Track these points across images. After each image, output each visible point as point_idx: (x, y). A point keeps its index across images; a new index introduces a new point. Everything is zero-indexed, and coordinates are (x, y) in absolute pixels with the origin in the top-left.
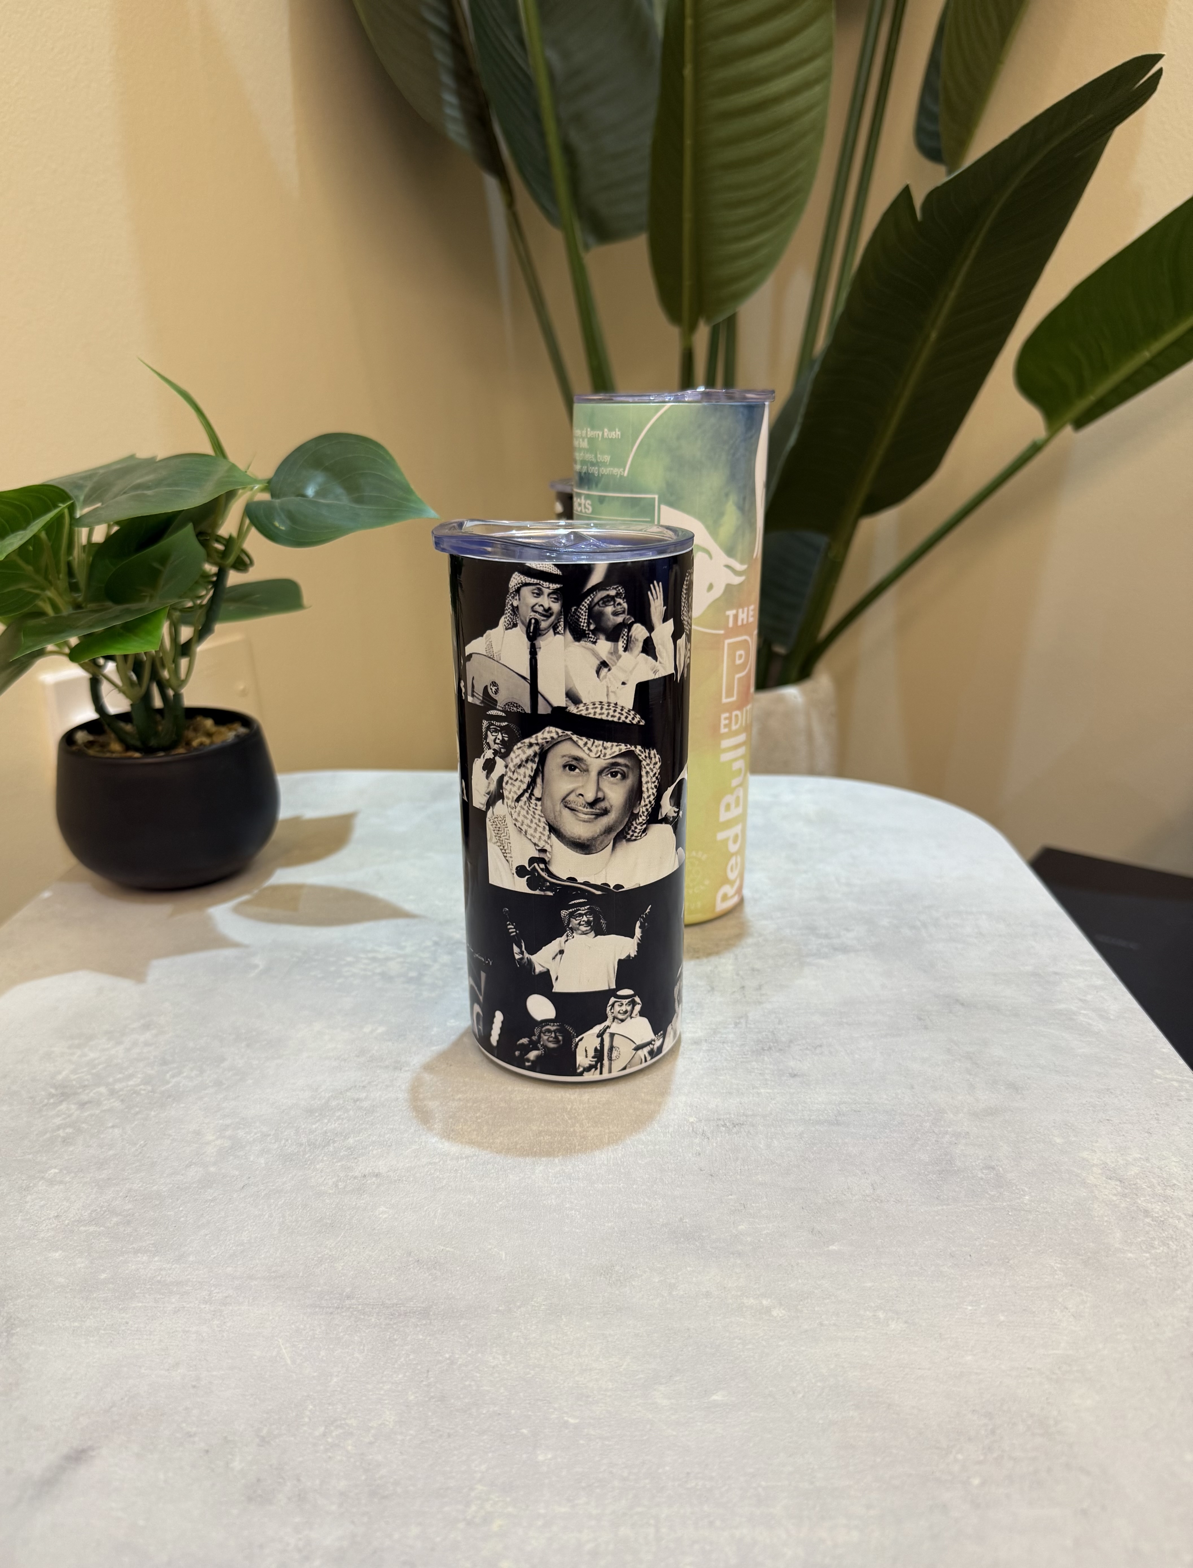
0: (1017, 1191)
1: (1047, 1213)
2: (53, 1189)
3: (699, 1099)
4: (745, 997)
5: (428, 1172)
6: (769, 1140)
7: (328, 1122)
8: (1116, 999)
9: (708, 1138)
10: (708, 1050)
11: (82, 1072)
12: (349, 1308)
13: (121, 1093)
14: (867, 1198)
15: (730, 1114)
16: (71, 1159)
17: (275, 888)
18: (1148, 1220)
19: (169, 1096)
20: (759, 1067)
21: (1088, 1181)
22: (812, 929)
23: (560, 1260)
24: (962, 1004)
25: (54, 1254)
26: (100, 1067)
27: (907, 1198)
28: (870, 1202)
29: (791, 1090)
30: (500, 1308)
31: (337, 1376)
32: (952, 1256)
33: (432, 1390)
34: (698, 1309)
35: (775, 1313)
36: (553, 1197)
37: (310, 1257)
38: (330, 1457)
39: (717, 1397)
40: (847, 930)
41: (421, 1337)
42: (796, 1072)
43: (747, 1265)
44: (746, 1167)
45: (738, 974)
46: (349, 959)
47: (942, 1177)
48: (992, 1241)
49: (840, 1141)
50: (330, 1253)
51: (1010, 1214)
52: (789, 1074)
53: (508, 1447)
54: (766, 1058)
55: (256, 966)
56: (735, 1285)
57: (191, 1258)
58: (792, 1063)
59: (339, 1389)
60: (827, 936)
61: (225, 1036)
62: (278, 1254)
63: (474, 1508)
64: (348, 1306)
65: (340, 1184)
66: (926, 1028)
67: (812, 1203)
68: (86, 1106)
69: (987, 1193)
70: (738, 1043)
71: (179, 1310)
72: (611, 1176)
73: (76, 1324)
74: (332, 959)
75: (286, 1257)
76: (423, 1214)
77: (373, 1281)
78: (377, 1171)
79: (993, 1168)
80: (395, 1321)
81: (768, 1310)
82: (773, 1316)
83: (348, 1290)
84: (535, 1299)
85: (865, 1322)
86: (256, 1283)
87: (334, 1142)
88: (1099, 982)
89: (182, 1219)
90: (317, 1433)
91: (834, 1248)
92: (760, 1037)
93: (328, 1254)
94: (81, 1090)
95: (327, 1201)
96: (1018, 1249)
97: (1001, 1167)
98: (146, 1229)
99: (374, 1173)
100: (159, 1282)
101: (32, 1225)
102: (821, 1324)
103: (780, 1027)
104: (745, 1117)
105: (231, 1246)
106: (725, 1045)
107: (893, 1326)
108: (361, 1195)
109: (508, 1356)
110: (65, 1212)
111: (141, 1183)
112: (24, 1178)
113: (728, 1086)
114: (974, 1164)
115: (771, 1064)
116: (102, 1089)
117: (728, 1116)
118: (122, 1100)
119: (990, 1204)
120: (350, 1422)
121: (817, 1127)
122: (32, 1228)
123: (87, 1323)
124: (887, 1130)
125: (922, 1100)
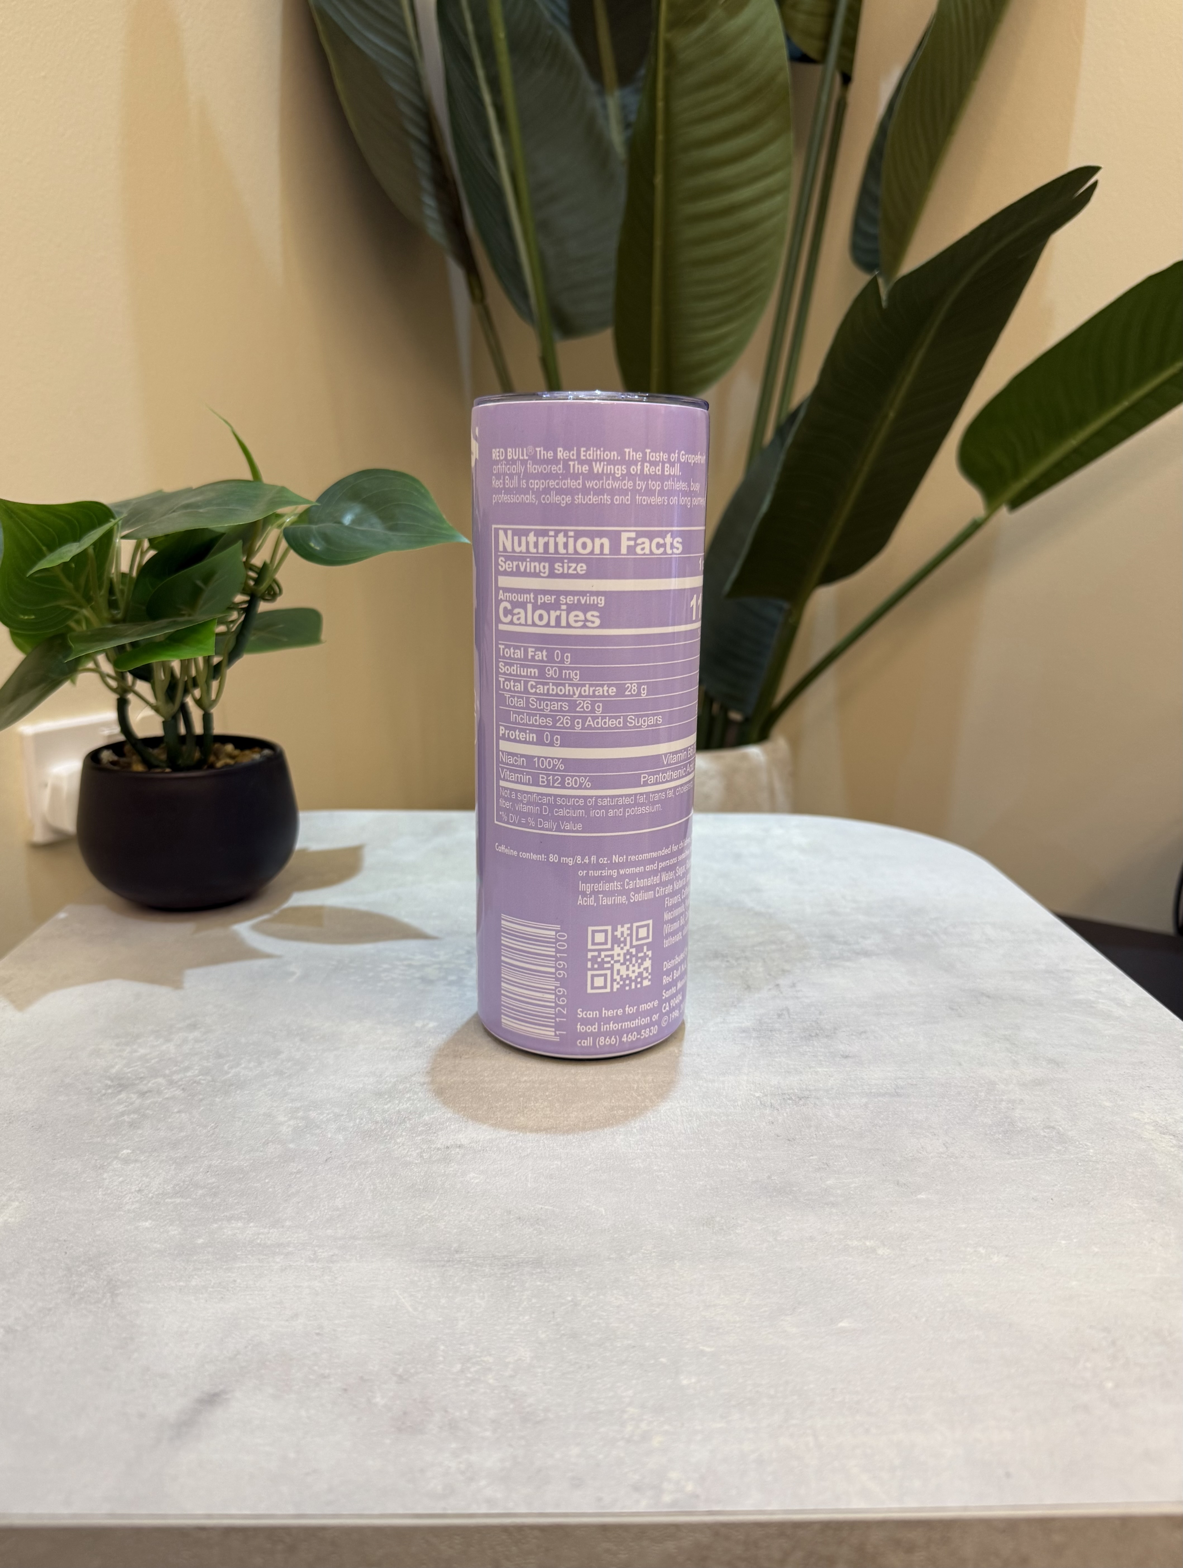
0: (1081, 1146)
1: (1113, 1162)
2: (130, 1167)
3: (761, 1077)
4: (782, 993)
5: (510, 1142)
6: (837, 1110)
7: (400, 1103)
8: (1128, 990)
9: (778, 1110)
10: (758, 1037)
11: (137, 1066)
12: (461, 1261)
14: (943, 1155)
15: (793, 1090)
16: (142, 1141)
17: (296, 910)
19: (232, 1085)
20: (810, 1050)
21: (1145, 1137)
22: (831, 938)
23: (660, 1214)
24: (989, 997)
25: (144, 1224)
26: (153, 1061)
27: (980, 1154)
28: (946, 1158)
29: (847, 1069)
30: (612, 1256)
31: (463, 1320)
32: (1035, 1200)
33: (562, 1328)
34: (805, 1251)
35: (880, 1251)
36: (639, 1161)
37: (410, 1218)
38: (473, 1391)
40: (864, 937)
41: (539, 1283)
42: (847, 1054)
43: (843, 1213)
44: (821, 1133)
45: (770, 975)
46: (385, 966)
47: (1008, 1137)
48: (1069, 1187)
49: (904, 1109)
50: (429, 1214)
51: (1080, 1164)
52: (841, 1055)
53: (650, 1374)
54: (816, 1044)
55: (293, 974)
56: (836, 1230)
57: (288, 1223)
58: (841, 1047)
59: (467, 1331)
60: (845, 943)
61: (276, 1032)
62: (376, 1216)
63: (629, 1428)
64: (458, 1259)
65: (424, 1155)
66: (960, 1016)
67: (891, 1161)
68: (147, 1095)
69: (1053, 1148)
70: (785, 1031)
71: (286, 1268)
72: (691, 1143)
73: (181, 1284)
74: (368, 966)
75: (385, 1219)
76: (515, 1178)
77: (479, 1237)
78: (458, 1143)
79: (1053, 1128)
80: (510, 1271)
81: (873, 1250)
82: (879, 1255)
83: (455, 1245)
84: (644, 1248)
85: (969, 1257)
86: (360, 1242)
87: (410, 1119)
88: (1109, 977)
89: (270, 1190)
91: (922, 1196)
92: (805, 1026)
93: (427, 1215)
94: (137, 1082)
95: (415, 1170)
97: (1060, 1126)
98: (235, 1199)
100: (260, 1245)
101: (115, 1199)
102: (927, 1260)
103: (822, 1017)
104: (808, 1092)
105: (326, 1211)
106: (774, 1033)
107: (995, 1259)
108: (448, 1164)
109: (630, 1297)
110: (146, 1186)
111: (220, 1160)
112: (96, 1158)
113: (785, 1066)
114: (1034, 1125)
115: (821, 1047)
116: (160, 1080)
117: (792, 1091)
118: (183, 1089)
119: (1059, 1157)
120: (485, 1359)
121: (879, 1098)
122: (115, 1201)
123: (193, 1283)
124: (946, 1100)
125: (972, 1074)
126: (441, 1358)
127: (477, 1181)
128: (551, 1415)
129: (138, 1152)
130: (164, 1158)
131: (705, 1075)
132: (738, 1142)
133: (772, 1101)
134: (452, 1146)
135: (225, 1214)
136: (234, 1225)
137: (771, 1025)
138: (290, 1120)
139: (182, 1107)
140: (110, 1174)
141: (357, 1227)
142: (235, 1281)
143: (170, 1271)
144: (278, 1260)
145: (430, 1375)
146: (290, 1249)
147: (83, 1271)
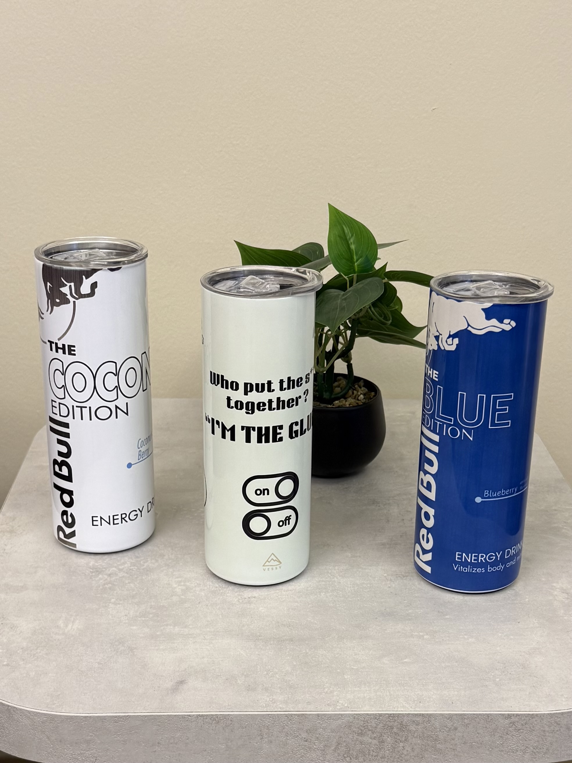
1: (535, 604)
2: (118, 606)
10: (389, 548)
12: (261, 639)
13: (124, 570)
16: (118, 595)
19: (147, 571)
21: (554, 594)
23: (339, 623)
25: (133, 627)
30: (320, 638)
31: (265, 659)
32: (495, 619)
33: (302, 661)
34: (396, 636)
37: (239, 624)
38: (272, 679)
39: (406, 660)
41: (292, 647)
43: (413, 623)
53: (334, 675)
56: (409, 629)
57: (190, 627)
59: (267, 662)
62: (225, 624)
71: (194, 642)
72: (354, 596)
73: (157, 648)
75: (229, 625)
76: (279, 610)
77: (267, 631)
80: (281, 643)
82: (425, 638)
83: (258, 634)
84: (332, 635)
85: (460, 639)
86: (221, 633)
89: (179, 614)
90: (264, 674)
91: (447, 617)
93: (245, 623)
94: (104, 569)
96: (521, 616)
101: (117, 618)
110: (128, 614)
111: (155, 603)
112: (102, 603)
126: (259, 670)
127: (264, 611)
128: (299, 686)
129: (118, 600)
130: (130, 602)
132: (374, 595)
133: (391, 578)
135: (164, 623)
136: (169, 628)
137: (396, 541)
138: (178, 586)
139: (129, 581)
140: (111, 609)
141: (218, 628)
142: (177, 647)
143: (151, 644)
144: (191, 640)
145: (256, 675)
146: (194, 636)
147: (117, 644)
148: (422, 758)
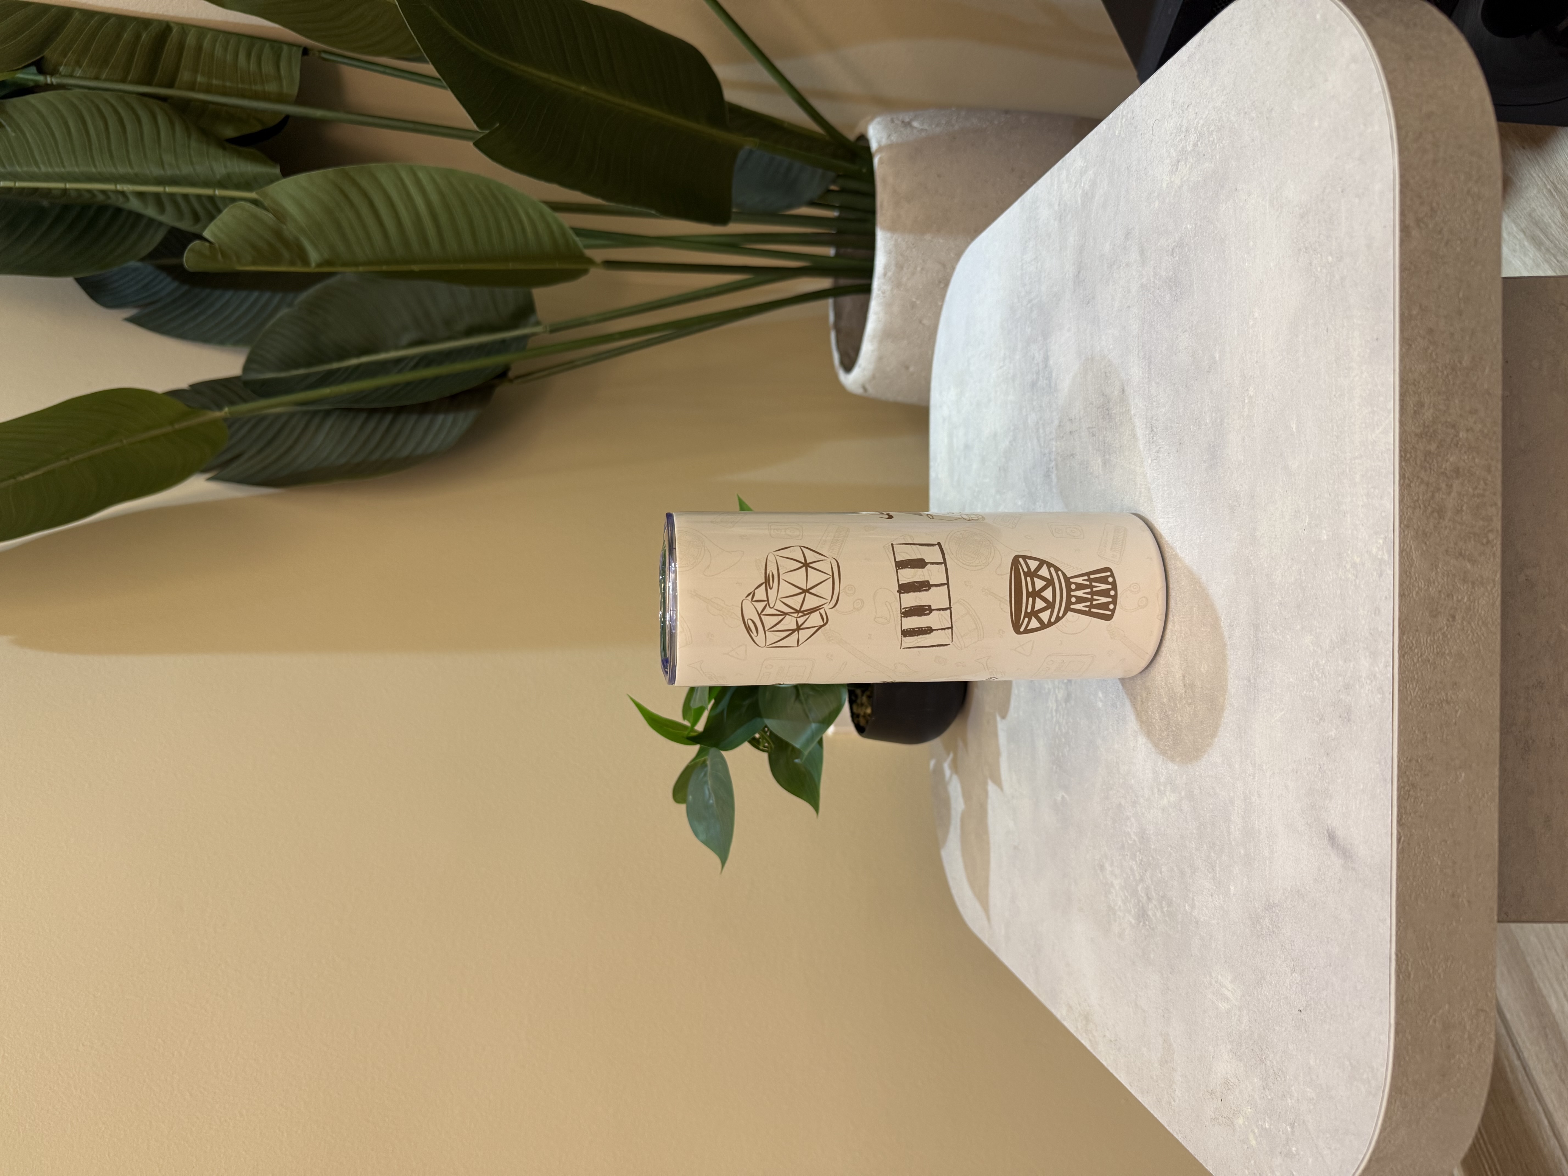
0: (1185, 233)
1: (1196, 212)
2: (1197, 903)
4: (1076, 431)
5: (1181, 642)
6: (1160, 405)
7: (1154, 719)
8: (1074, 161)
9: (1160, 448)
10: (1109, 454)
11: (1130, 906)
13: (1142, 874)
14: (1191, 335)
16: (1180, 897)
18: (1199, 143)
19: (1143, 837)
20: (1118, 416)
21: (1179, 184)
22: (1033, 384)
23: (1227, 541)
24: (1079, 272)
25: (1232, 890)
26: (1127, 894)
27: (1190, 308)
28: (1192, 333)
29: (1132, 391)
30: (1253, 577)
31: (1289, 678)
32: (1220, 276)
33: (1294, 614)
34: (1250, 445)
35: (1252, 394)
36: (1194, 552)
38: (1329, 674)
39: (1294, 427)
40: (1033, 359)
41: (1268, 627)
42: (1121, 390)
43: (1227, 414)
44: (1175, 420)
45: (1063, 437)
46: (1057, 729)
47: (1179, 284)
48: (1212, 249)
49: (1160, 356)
51: (1197, 237)
52: (1122, 394)
53: (1321, 559)
54: (1114, 412)
55: (1063, 797)
56: (1238, 421)
57: (1232, 794)
58: (1116, 393)
59: (1296, 676)
60: (1038, 373)
61: (1106, 808)
62: (1228, 735)
63: (1350, 576)
65: (1189, 702)
66: (1094, 298)
67: (1194, 373)
68: (1150, 896)
69: (1186, 253)
70: (1104, 433)
71: (1259, 795)
72: (1182, 514)
73: (1267, 862)
74: (1057, 742)
78: (1182, 678)
79: (1173, 249)
80: (1261, 646)
81: (1251, 398)
83: (1245, 682)
84: (1248, 555)
85: (1255, 333)
86: (1243, 745)
87: (1166, 711)
88: (1064, 173)
89: (1211, 807)
90: (1317, 684)
91: (1217, 357)
92: (1101, 417)
94: (1141, 904)
95: (1199, 708)
96: (1216, 232)
97: (1172, 244)
98: (1217, 830)
99: (1182, 679)
100: (1245, 812)
102: (1257, 362)
103: (1094, 403)
104: (1148, 424)
106: (1106, 441)
107: (1256, 315)
108: (1195, 685)
109: (1277, 567)
110: (1209, 891)
111: (1192, 842)
112: (1191, 927)
113: (1130, 437)
114: (1171, 263)
115: (1116, 408)
116: (1139, 888)
117: (1147, 436)
118: (1146, 871)
119: (1192, 251)
120: (1311, 665)
121: (1152, 373)
122: (1218, 911)
123: (1267, 854)
124: (1153, 323)
125: (1136, 300)
126: (1311, 693)
127: (1206, 666)
128: (1342, 626)
129: (1187, 899)
130: (1191, 880)
131: (1136, 497)
132: (1181, 480)
133: (1154, 451)
134: (1184, 682)
135: (1226, 836)
136: (1233, 830)
137: (1100, 443)
138: (1166, 796)
139: (1158, 871)
140: (1201, 916)
141: (1234, 748)
142: (1266, 827)
143: (1260, 870)
144: (1254, 800)
145: (1320, 700)
146: (1247, 792)
147: (1260, 927)
148: (1489, 394)
